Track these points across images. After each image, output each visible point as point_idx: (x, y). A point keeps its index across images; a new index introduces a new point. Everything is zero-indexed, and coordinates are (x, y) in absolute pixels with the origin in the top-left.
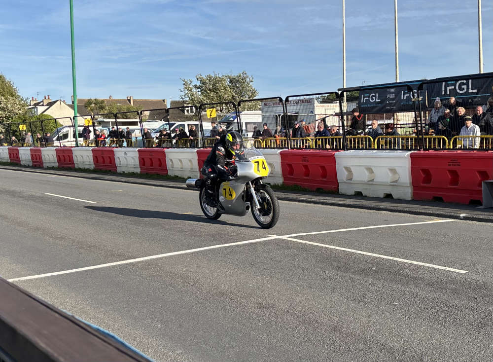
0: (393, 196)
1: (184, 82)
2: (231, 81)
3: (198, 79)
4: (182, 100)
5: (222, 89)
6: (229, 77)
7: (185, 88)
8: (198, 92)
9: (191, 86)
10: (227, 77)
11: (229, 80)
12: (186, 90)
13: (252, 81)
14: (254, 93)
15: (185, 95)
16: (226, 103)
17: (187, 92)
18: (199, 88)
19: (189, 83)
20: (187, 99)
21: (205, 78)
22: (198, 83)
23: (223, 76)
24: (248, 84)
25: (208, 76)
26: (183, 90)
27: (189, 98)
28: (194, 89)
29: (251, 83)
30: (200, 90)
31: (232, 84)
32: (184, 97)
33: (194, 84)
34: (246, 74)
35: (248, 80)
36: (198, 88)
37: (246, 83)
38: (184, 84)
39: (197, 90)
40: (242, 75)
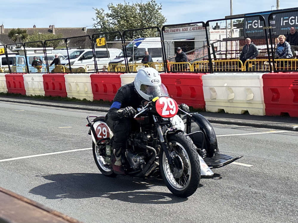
0: (249, 113)
1: (97, 12)
2: (141, 10)
3: (109, 8)
4: (94, 28)
5: (132, 17)
6: (139, 6)
7: (98, 17)
8: (110, 20)
9: (103, 15)
10: (137, 5)
11: (139, 8)
12: (98, 18)
13: (161, 9)
14: (162, 21)
15: (98, 23)
16: (136, 30)
17: (99, 20)
18: (111, 16)
19: (102, 12)
20: (100, 27)
21: (116, 7)
22: (110, 12)
23: (133, 5)
24: (157, 11)
25: (119, 5)
26: (95, 19)
27: (102, 26)
28: (106, 18)
29: (160, 11)
30: (111, 18)
31: (142, 12)
32: (96, 25)
33: (105, 12)
34: (154, 2)
35: (156, 7)
36: (109, 17)
37: (155, 11)
38: (97, 13)
39: (109, 19)
40: (151, 3)
